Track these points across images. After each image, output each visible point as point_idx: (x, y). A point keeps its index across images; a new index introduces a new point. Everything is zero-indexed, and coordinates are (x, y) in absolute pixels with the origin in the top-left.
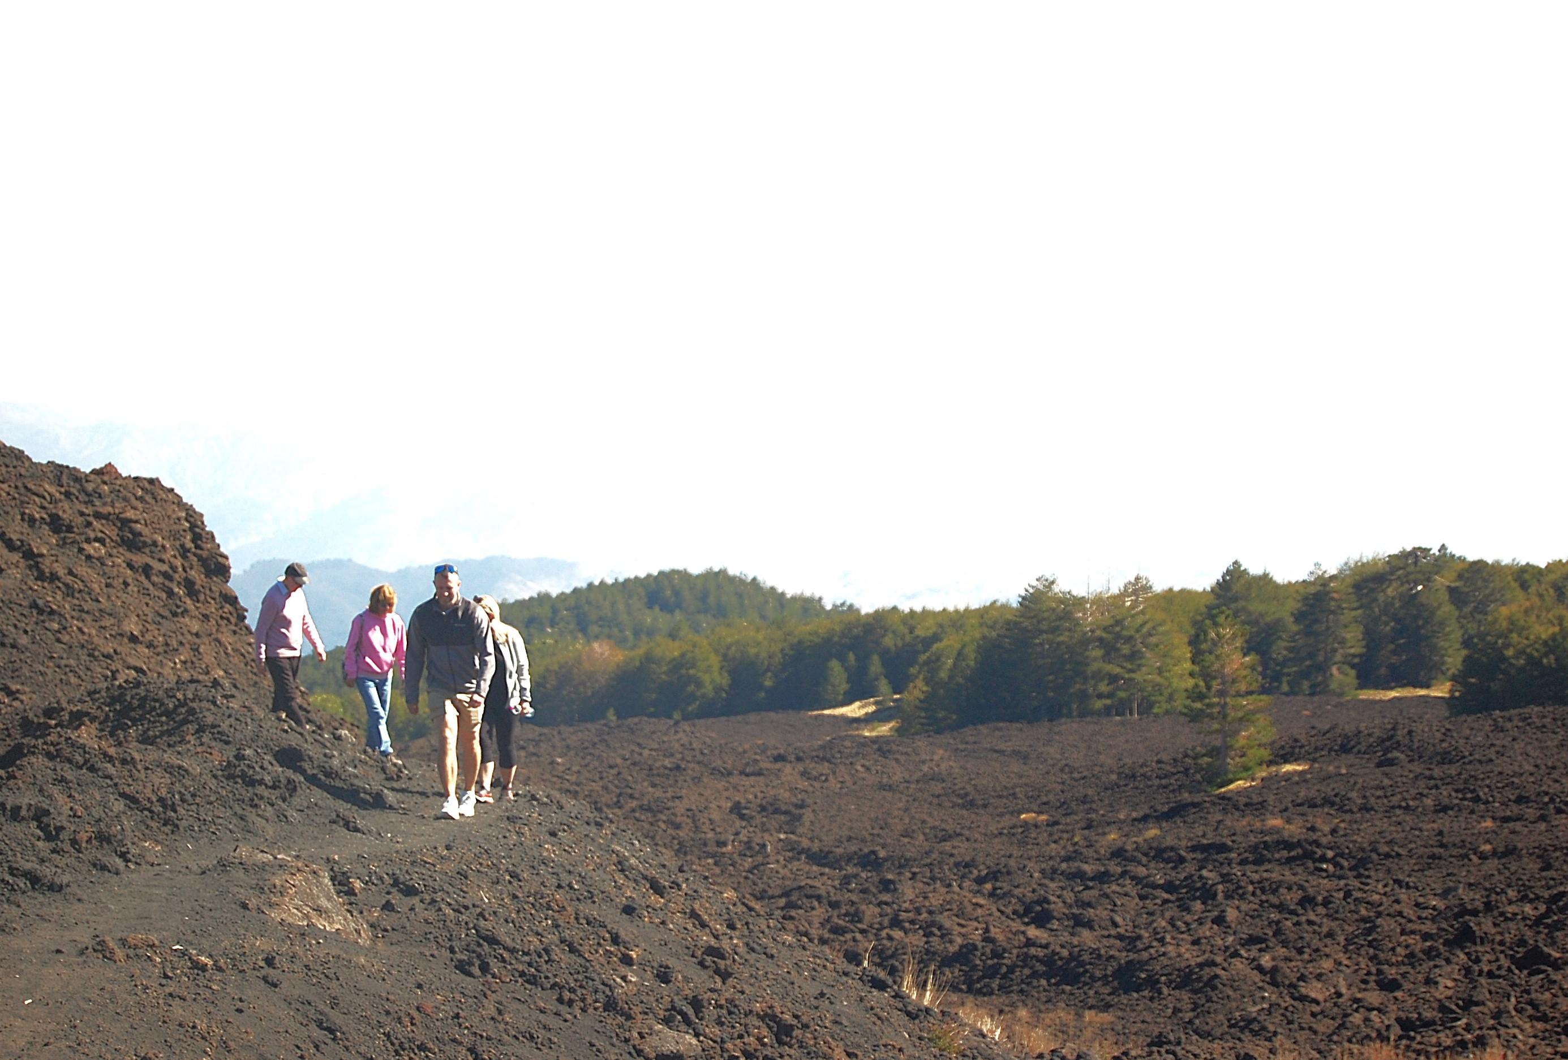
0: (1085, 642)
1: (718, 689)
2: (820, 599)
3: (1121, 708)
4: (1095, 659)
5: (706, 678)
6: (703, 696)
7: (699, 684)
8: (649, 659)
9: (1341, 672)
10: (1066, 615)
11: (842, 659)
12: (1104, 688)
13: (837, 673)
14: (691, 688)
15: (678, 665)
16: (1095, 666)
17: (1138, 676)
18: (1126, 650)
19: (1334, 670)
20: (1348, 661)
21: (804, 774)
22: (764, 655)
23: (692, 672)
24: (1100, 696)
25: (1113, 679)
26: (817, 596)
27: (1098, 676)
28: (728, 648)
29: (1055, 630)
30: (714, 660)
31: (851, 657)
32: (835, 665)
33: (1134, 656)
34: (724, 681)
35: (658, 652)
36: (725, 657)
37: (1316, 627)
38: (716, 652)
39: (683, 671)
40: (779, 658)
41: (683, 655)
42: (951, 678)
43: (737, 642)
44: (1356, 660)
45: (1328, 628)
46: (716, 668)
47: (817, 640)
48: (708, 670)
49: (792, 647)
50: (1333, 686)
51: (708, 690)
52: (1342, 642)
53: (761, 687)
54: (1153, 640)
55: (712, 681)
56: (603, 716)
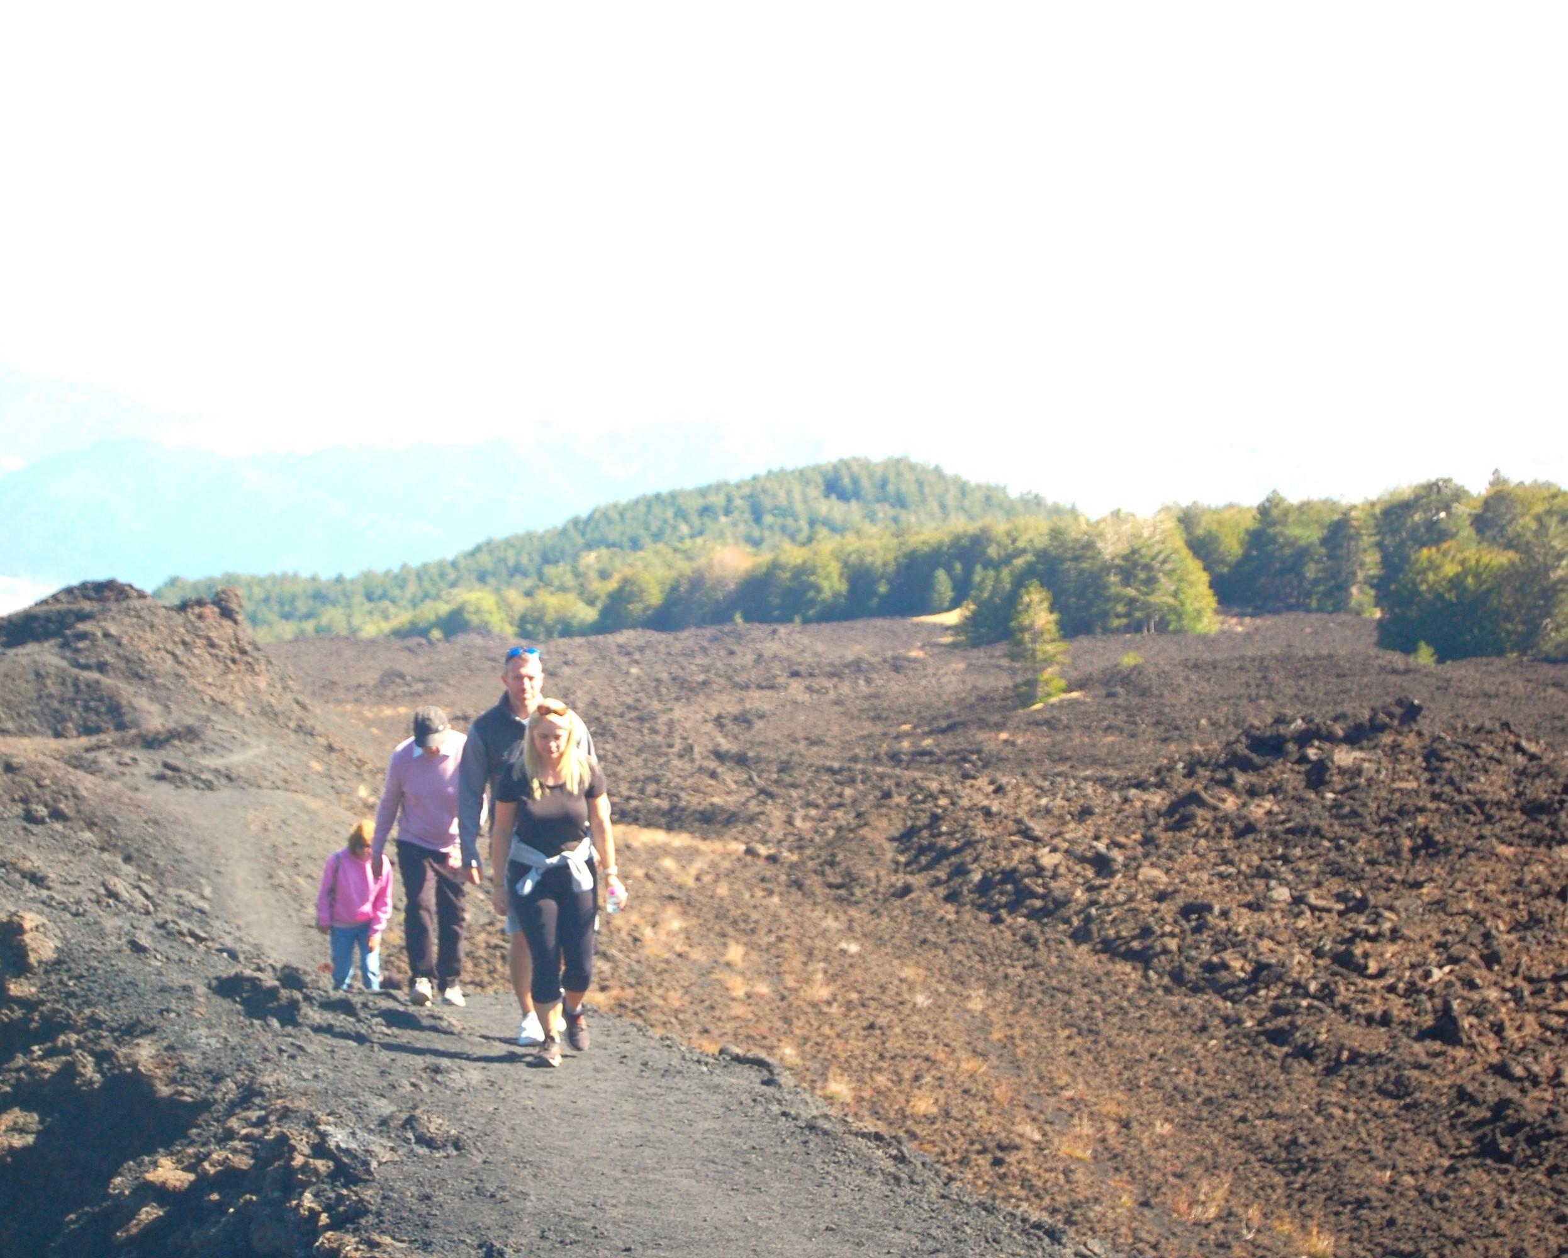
0: (1106, 568)
1: (836, 595)
2: (1004, 488)
3: (1136, 627)
4: (1114, 584)
5: (825, 585)
6: (823, 601)
7: (818, 590)
8: (775, 566)
9: (1361, 591)
10: (1090, 545)
11: (949, 570)
12: (1120, 609)
13: (943, 582)
14: (811, 594)
15: (801, 572)
16: (1113, 590)
17: (1152, 599)
18: (1143, 575)
19: (1354, 590)
20: (1369, 582)
21: (809, 689)
22: (879, 563)
23: (812, 578)
24: (1118, 616)
25: (1132, 601)
26: (1002, 485)
27: (1118, 598)
28: (849, 555)
29: (1076, 559)
30: (834, 567)
31: (958, 567)
32: (941, 575)
33: (1151, 581)
34: (842, 587)
35: (783, 559)
36: (846, 564)
37: (1339, 552)
38: (838, 559)
39: (804, 578)
40: (891, 569)
41: (804, 563)
42: (991, 597)
43: (858, 551)
44: (1375, 581)
45: (1349, 552)
46: (835, 576)
47: (926, 549)
48: (828, 577)
49: (905, 556)
50: (1353, 603)
51: (827, 594)
52: (1362, 565)
53: (875, 593)
54: (1168, 567)
55: (831, 587)
56: (730, 619)
